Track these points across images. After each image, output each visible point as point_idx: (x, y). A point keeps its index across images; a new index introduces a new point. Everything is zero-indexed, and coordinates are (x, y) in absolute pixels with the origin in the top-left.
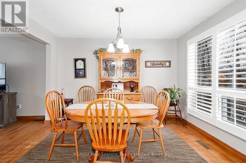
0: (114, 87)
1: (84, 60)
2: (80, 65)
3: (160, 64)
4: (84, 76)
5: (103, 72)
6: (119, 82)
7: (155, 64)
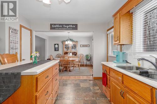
0: (68, 54)
1: (58, 44)
2: (56, 46)
3: (86, 46)
4: (58, 50)
5: (65, 49)
6: (71, 52)
7: (84, 46)
